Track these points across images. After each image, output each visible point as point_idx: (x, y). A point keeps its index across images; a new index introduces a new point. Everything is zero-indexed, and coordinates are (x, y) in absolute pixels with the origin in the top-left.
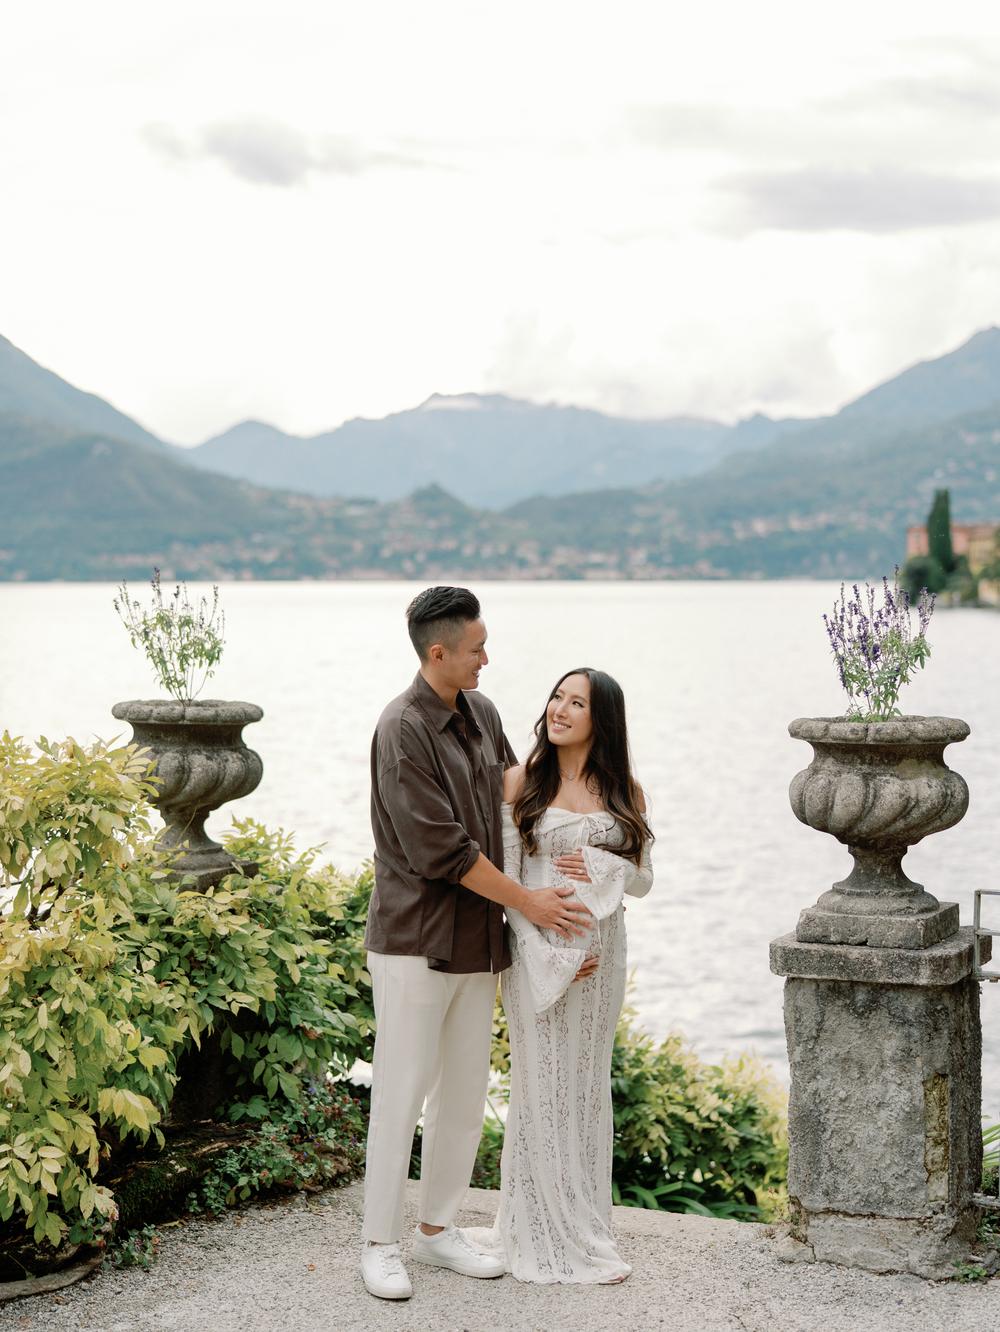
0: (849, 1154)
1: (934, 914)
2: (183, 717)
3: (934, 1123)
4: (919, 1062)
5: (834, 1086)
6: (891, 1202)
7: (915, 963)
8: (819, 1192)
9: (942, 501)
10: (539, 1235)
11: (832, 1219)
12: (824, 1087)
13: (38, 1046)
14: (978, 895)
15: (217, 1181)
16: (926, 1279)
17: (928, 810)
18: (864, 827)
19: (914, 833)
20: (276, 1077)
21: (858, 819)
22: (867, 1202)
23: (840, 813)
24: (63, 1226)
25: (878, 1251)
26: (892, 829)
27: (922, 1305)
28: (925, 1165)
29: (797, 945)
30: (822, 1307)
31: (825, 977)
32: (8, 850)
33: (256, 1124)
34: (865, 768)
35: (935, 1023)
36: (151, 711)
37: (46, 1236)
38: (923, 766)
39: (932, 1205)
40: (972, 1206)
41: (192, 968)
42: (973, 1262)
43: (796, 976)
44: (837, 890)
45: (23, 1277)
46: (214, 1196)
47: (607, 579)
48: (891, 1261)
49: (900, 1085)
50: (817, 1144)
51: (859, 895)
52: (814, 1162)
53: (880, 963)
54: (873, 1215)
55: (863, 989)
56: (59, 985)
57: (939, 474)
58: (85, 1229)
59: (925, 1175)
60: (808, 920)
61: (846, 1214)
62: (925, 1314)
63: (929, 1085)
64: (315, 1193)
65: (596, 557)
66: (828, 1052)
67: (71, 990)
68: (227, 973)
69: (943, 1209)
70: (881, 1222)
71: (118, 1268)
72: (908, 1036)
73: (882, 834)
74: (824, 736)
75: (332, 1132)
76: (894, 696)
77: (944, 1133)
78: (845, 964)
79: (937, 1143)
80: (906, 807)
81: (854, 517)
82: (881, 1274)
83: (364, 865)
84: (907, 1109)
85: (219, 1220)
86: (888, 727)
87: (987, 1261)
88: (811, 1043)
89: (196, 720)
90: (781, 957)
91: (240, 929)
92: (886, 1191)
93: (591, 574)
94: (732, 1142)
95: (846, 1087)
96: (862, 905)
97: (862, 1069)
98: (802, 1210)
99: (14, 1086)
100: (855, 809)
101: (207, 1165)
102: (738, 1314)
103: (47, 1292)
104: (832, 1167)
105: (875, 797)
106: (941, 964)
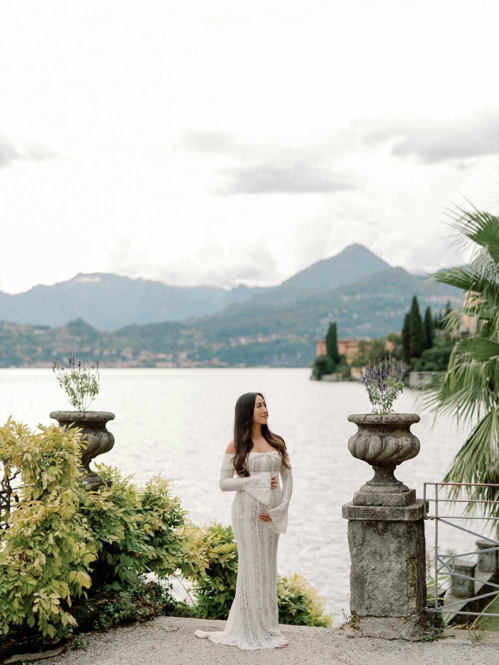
0: (376, 592)
1: (408, 493)
2: (84, 417)
3: (410, 578)
4: (404, 552)
5: (369, 564)
6: (394, 611)
7: (403, 512)
8: (364, 608)
9: (333, 329)
10: (247, 631)
11: (369, 619)
12: (365, 564)
13: (49, 552)
14: (425, 484)
15: (105, 615)
16: (409, 641)
17: (407, 450)
18: (381, 457)
19: (400, 459)
20: (124, 573)
21: (379, 454)
22: (384, 612)
23: (371, 451)
24: (55, 630)
25: (389, 631)
26: (392, 458)
27: (409, 650)
28: (407, 594)
29: (354, 507)
30: (369, 652)
31: (366, 519)
32: (33, 470)
33: (118, 592)
34: (381, 434)
35: (411, 536)
36: (70, 415)
37: (48, 634)
38: (403, 432)
39: (410, 611)
40: (424, 612)
41: (93, 525)
42: (426, 634)
43: (354, 519)
44: (368, 484)
45: (38, 652)
46: (104, 622)
47: (167, 367)
48: (394, 634)
49: (397, 562)
50: (363, 588)
51: (378, 485)
52: (362, 596)
53: (388, 512)
54: (386, 616)
55: (382, 523)
56: (55, 526)
57: (330, 315)
58: (64, 631)
59: (407, 599)
60: (358, 496)
61: (375, 617)
62: (411, 653)
63: (408, 562)
64: (143, 622)
65: (162, 356)
66: (367, 550)
67: (61, 529)
68: (106, 527)
69: (414, 613)
70: (390, 619)
71: (73, 649)
72: (400, 542)
73: (388, 460)
74: (364, 421)
75: (148, 596)
76: (391, 405)
77: (414, 581)
78: (374, 513)
79: (412, 586)
80: (398, 449)
81: (289, 336)
82: (390, 640)
83: (146, 484)
84: (400, 572)
85: (107, 632)
86: (390, 417)
87: (432, 634)
88: (360, 547)
89: (90, 418)
90: (348, 511)
91: (112, 508)
92: (391, 606)
93: (158, 364)
94: (294, 612)
95: (375, 564)
96: (380, 489)
97: (381, 556)
98: (357, 616)
99: (38, 569)
100: (377, 450)
101: (101, 609)
102: (337, 656)
103: (49, 657)
104: (369, 597)
105: (385, 445)
106: (413, 512)
